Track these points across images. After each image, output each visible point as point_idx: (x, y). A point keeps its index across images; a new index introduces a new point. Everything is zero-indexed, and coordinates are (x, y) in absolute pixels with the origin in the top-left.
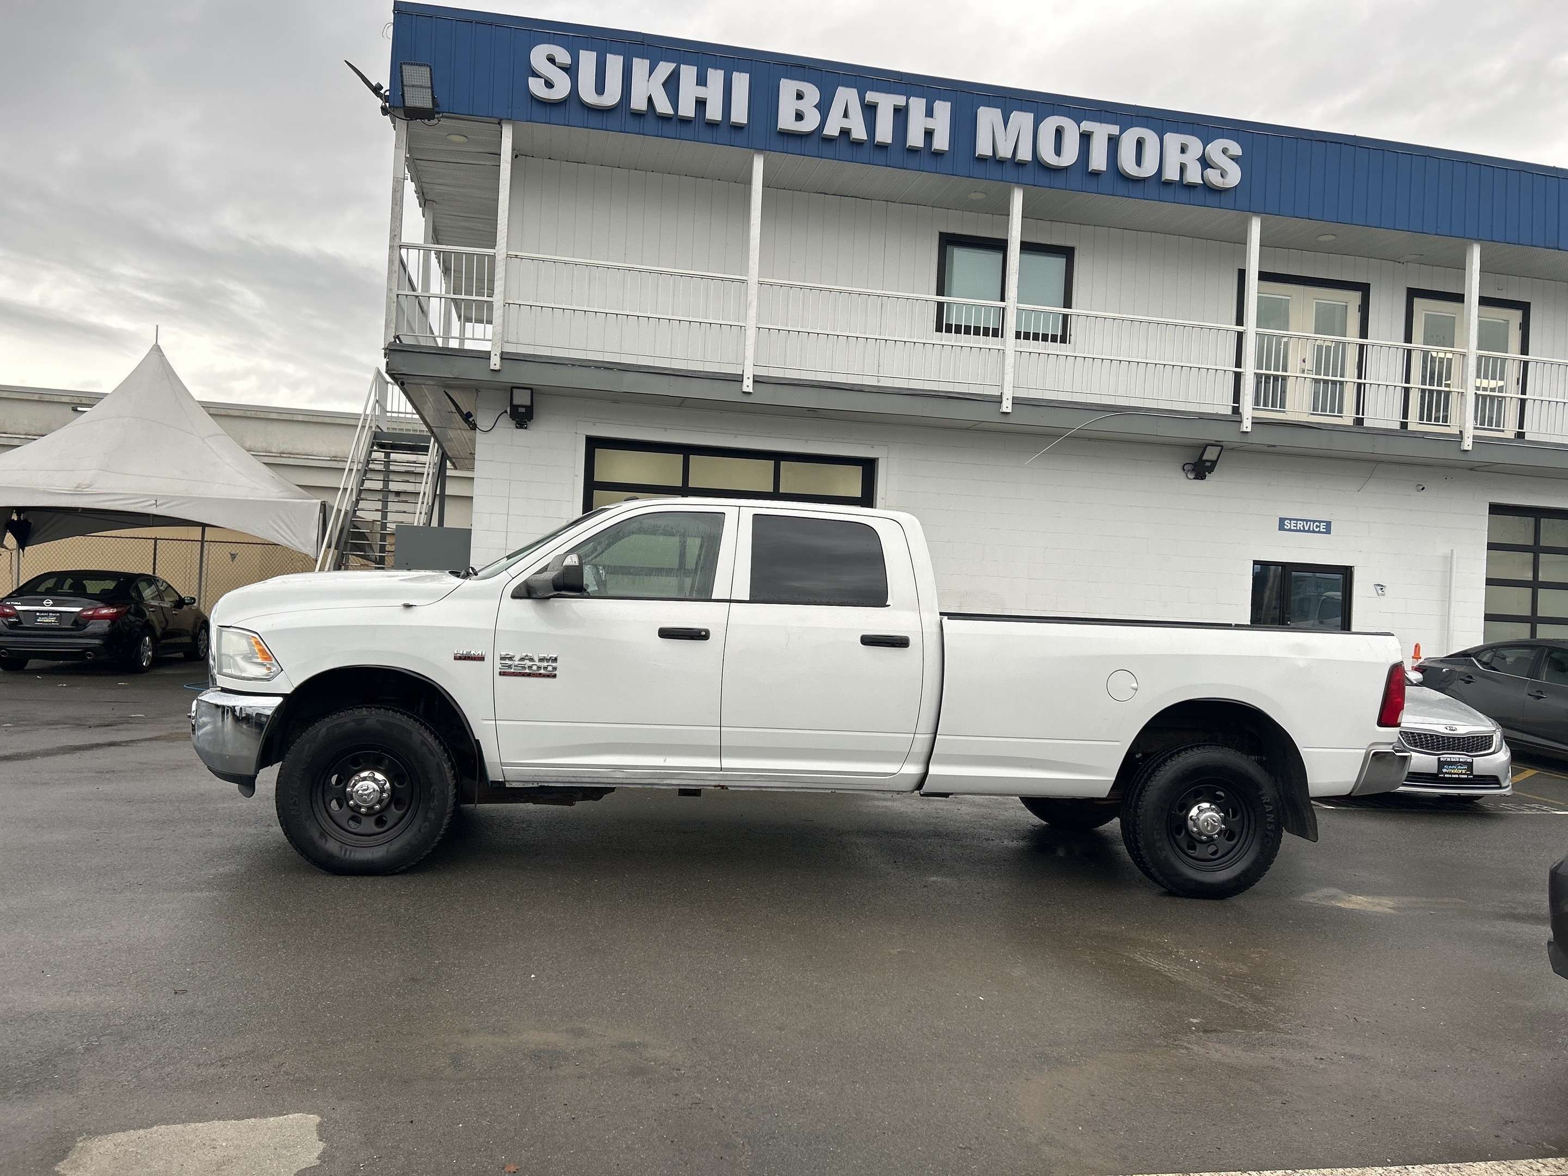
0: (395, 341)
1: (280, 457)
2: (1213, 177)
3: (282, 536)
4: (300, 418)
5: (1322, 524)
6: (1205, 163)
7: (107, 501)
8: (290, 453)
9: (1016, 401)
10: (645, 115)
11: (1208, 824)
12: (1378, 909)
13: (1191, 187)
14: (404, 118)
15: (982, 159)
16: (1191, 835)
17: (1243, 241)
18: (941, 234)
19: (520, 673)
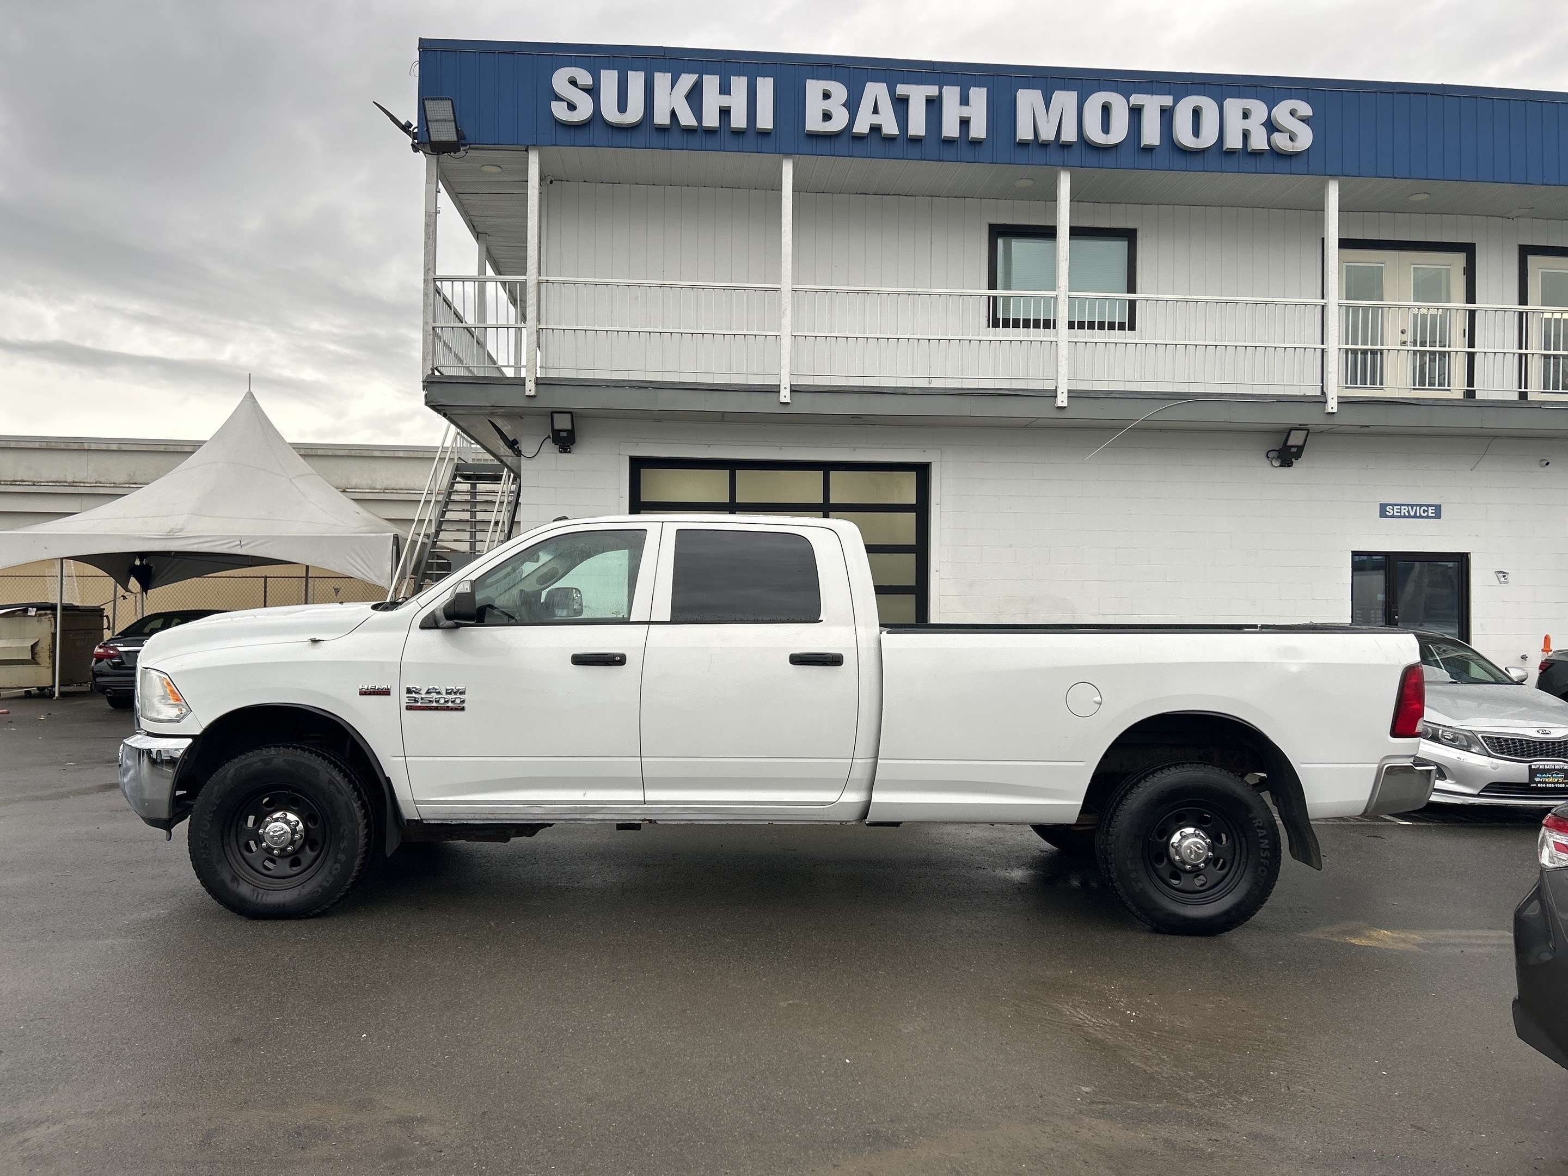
0: (433, 373)
1: (384, 493)
2: (1281, 141)
3: (358, 569)
4: (401, 454)
5: (1430, 508)
6: (1271, 126)
7: (195, 544)
8: (393, 489)
9: (1072, 395)
10: (669, 129)
11: (1191, 851)
12: (1402, 946)
13: (1258, 154)
14: (431, 152)
15: (1024, 144)
16: (1174, 864)
17: (1320, 208)
18: (990, 225)
19: (427, 707)
